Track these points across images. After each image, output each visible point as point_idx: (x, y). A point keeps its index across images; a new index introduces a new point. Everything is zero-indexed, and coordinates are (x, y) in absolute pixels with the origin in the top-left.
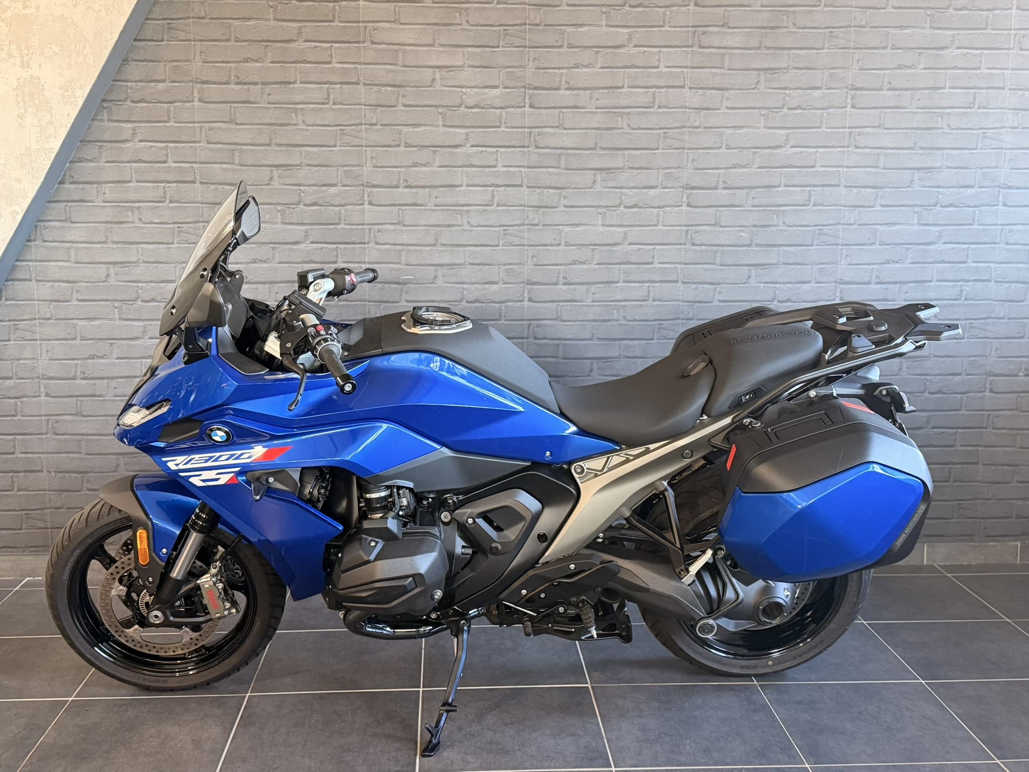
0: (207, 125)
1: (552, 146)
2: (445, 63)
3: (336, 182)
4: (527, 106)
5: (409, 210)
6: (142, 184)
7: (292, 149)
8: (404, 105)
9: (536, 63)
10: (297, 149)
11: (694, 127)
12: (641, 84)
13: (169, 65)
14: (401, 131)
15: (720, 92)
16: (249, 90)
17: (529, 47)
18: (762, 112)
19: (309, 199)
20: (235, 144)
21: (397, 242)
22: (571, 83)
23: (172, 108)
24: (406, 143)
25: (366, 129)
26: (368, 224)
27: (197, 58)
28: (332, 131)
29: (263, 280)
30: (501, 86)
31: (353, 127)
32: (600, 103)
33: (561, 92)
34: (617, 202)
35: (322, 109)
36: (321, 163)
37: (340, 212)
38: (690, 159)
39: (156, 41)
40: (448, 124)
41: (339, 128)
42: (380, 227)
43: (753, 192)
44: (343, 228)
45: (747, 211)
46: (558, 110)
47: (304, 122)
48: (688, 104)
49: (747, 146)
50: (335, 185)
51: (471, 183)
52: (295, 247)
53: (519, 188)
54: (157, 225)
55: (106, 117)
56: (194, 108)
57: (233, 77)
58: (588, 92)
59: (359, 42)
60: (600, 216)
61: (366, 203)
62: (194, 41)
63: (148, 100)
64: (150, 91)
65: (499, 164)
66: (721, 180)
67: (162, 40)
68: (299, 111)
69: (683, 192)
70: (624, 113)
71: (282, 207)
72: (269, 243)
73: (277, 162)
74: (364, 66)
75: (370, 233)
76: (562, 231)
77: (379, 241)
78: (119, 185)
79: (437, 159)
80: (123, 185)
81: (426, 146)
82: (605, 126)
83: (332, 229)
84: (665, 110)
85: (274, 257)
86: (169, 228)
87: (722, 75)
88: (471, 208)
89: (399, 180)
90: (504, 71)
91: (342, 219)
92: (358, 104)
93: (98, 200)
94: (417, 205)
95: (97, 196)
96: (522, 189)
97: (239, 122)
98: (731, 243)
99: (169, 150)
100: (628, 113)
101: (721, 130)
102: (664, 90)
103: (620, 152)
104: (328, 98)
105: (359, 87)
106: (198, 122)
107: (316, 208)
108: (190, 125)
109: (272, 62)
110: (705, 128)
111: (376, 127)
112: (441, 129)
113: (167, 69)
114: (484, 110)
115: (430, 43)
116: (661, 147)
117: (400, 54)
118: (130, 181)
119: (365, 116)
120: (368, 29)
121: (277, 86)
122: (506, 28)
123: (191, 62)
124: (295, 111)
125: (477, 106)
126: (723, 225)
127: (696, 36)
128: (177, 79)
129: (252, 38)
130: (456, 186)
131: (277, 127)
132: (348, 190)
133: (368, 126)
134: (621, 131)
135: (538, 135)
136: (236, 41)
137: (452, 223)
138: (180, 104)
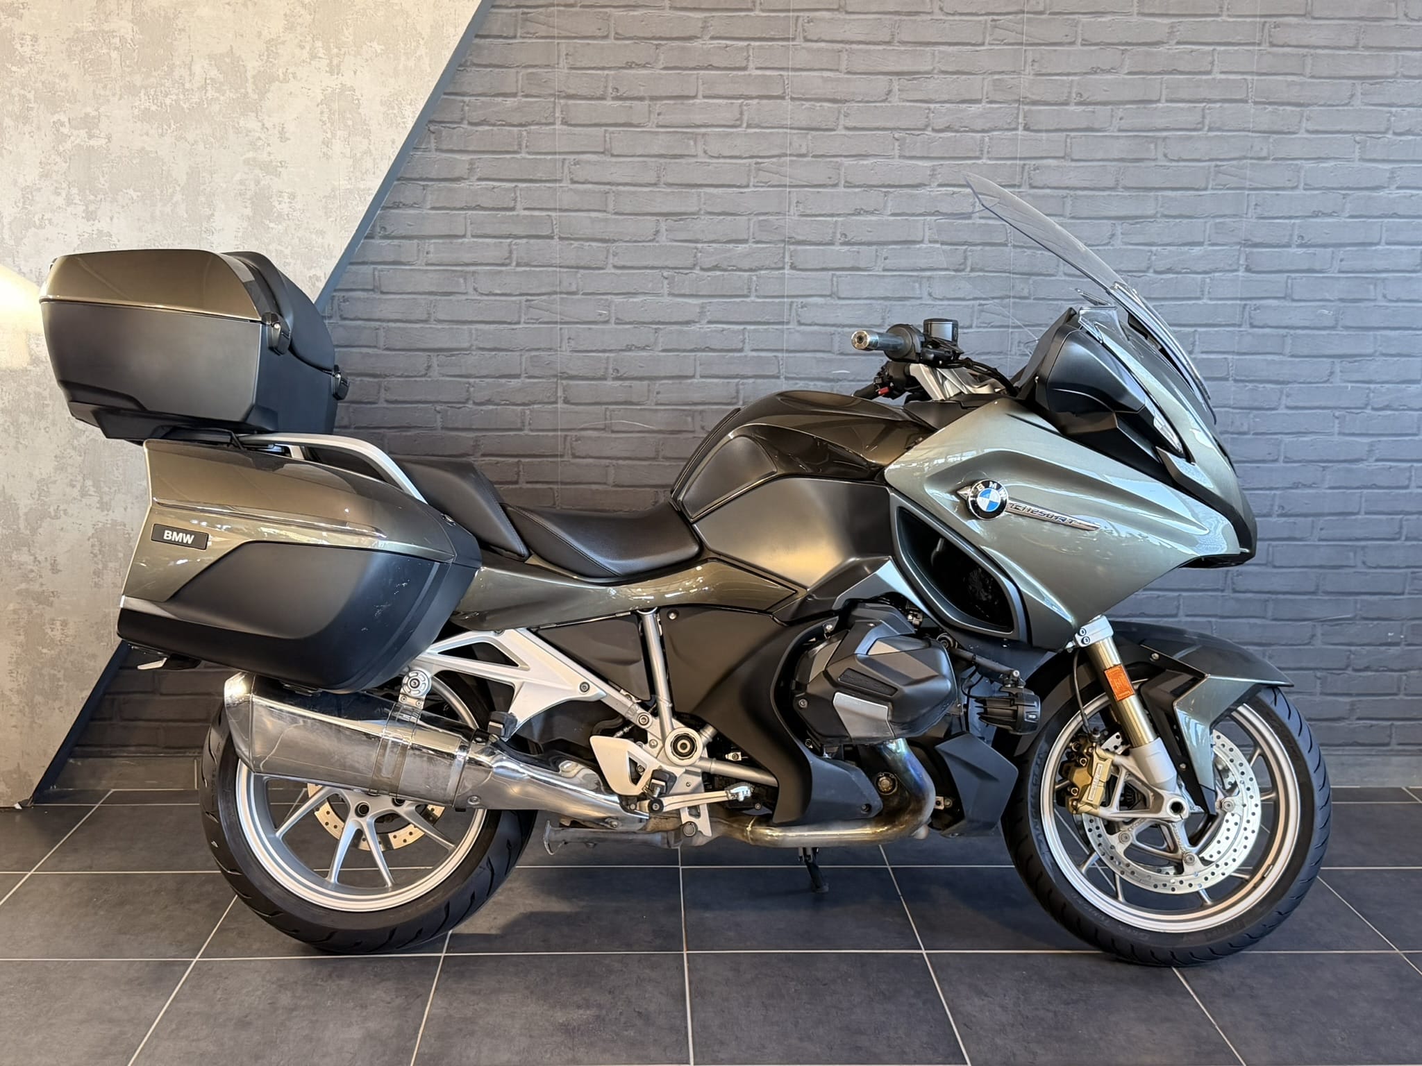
0: (573, 157)
1: (1053, 185)
2: (905, 69)
3: (746, 237)
4: (1021, 128)
5: (846, 276)
6: (480, 240)
7: (687, 190)
8: (847, 128)
9: (1036, 66)
10: (694, 190)
11: (1259, 159)
12: (1185, 96)
13: (524, 71)
14: (841, 164)
15: (1299, 109)
17: (1027, 45)
18: (1358, 138)
19: (708, 262)
20: (609, 184)
21: (828, 322)
22: (1085, 96)
23: (525, 133)
24: (846, 182)
25: (791, 161)
26: (788, 297)
27: (562, 63)
28: (744, 164)
29: (640, 374)
30: (985, 100)
31: (774, 160)
32: (1124, 124)
33: (1072, 108)
34: (1144, 266)
35: (732, 133)
36: (727, 210)
37: (750, 279)
38: (1253, 204)
39: (506, 38)
40: (907, 154)
41: (755, 160)
42: (804, 300)
43: (1341, 253)
44: (753, 302)
45: (1332, 278)
46: (1065, 134)
47: (705, 152)
48: (1251, 126)
49: (1335, 186)
50: (745, 241)
51: (936, 238)
52: (685, 328)
53: (1001, 248)
54: (498, 298)
55: (433, 145)
56: (554, 134)
57: (611, 91)
58: (1109, 107)
59: (787, 39)
61: (787, 267)
62: (559, 38)
63: (493, 121)
64: (495, 109)
65: (976, 214)
66: (1296, 232)
67: (515, 37)
68: (700, 137)
69: (1240, 250)
70: (1158, 138)
71: (671, 273)
72: (651, 323)
73: (665, 209)
74: (793, 73)
75: (790, 309)
77: (802, 321)
78: (448, 241)
79: (890, 204)
80: (455, 241)
81: (874, 186)
82: (1131, 157)
83: (738, 303)
84: (1219, 133)
85: (656, 343)
86: (514, 302)
87: (1302, 84)
88: (935, 273)
89: (834, 233)
90: (990, 78)
91: (753, 289)
92: (782, 127)
93: (419, 262)
94: (859, 269)
95: (418, 256)
96: (1006, 249)
97: (615, 153)
98: (1307, 324)
99: (518, 194)
100: (1165, 138)
101: (1298, 162)
102: (1218, 105)
103: (1152, 194)
104: (740, 119)
105: (784, 103)
106: (560, 153)
107: (718, 273)
108: (549, 157)
109: (665, 68)
110: (1274, 159)
111: (805, 159)
112: (897, 162)
113: (520, 78)
114: (958, 134)
115: (887, 40)
116: (1210, 186)
117: (844, 56)
118: (464, 236)
119: (790, 144)
120: (800, 21)
121: (672, 102)
122: (996, 17)
123: (554, 67)
124: (695, 137)
125: (948, 129)
126: (1296, 298)
127: (1266, 31)
128: (534, 92)
129: (638, 35)
130: (914, 242)
131: (668, 160)
132: (763, 248)
133: (795, 158)
134: (1153, 164)
135: (1035, 170)
136: (616, 39)
137: (906, 295)
138: (536, 127)
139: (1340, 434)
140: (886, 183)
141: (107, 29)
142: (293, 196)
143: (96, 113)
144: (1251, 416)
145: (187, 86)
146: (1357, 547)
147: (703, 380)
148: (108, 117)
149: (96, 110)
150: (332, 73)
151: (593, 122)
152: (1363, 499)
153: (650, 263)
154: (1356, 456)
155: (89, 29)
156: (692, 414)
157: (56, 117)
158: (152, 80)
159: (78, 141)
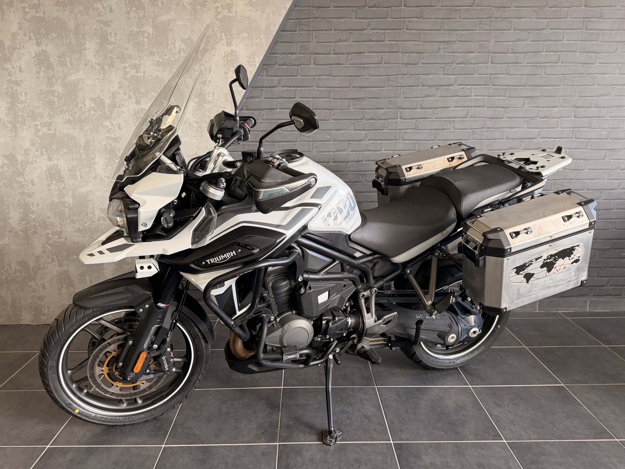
0: (318, 77)
1: (502, 84)
2: (445, 40)
3: (383, 107)
4: (490, 62)
5: (421, 121)
6: (283, 110)
7: (361, 89)
8: (423, 63)
9: (496, 39)
10: (363, 89)
11: (580, 74)
12: (553, 50)
13: (299, 44)
14: (420, 78)
15: (596, 54)
16: (340, 57)
17: (492, 30)
18: (618, 65)
19: (368, 117)
20: (331, 87)
21: (414, 139)
22: (514, 50)
23: (299, 68)
24: (422, 84)
26: (399, 129)
27: (314, 41)
28: (383, 78)
29: (343, 160)
30: (476, 52)
31: (394, 76)
32: (529, 61)
33: (509, 55)
34: (536, 115)
35: (379, 66)
36: (376, 97)
37: (384, 123)
38: (578, 91)
39: (292, 31)
40: (446, 73)
41: (387, 77)
42: (405, 131)
43: (610, 110)
44: (386, 132)
45: (607, 120)
46: (506, 65)
47: (368, 74)
48: (578, 61)
49: (609, 84)
50: (383, 108)
51: (456, 105)
52: (360, 142)
53: (482, 108)
55: (265, 74)
56: (311, 68)
57: (332, 51)
58: (524, 54)
59: (400, 29)
60: (526, 123)
61: (399, 118)
62: (313, 31)
63: (287, 64)
64: (288, 59)
65: (472, 95)
66: (594, 103)
67: (296, 31)
68: (366, 68)
69: (572, 109)
70: (542, 66)
71: (354, 121)
72: (347, 141)
73: (353, 97)
74: (402, 42)
75: (400, 134)
76: (504, 131)
77: (404, 139)
78: (271, 111)
79: (439, 92)
80: (273, 111)
81: (433, 86)
82: (531, 73)
83: (380, 132)
84: (565, 64)
85: (348, 148)
86: (295, 134)
87: (597, 45)
88: (455, 119)
89: (417, 104)
90: (478, 43)
91: (386, 127)
92: (398, 64)
94: (426, 118)
95: (259, 117)
96: (484, 108)
97: (333, 75)
98: (597, 137)
99: (297, 91)
100: (545, 66)
101: (595, 75)
102: (565, 53)
103: (539, 88)
104: (382, 61)
105: (399, 54)
106: (313, 76)
107: (372, 121)
108: (308, 77)
109: (353, 42)
110: (586, 74)
111: (406, 76)
112: (442, 76)
113: (298, 47)
114: (466, 65)
115: (439, 29)
116: (561, 85)
117: (422, 35)
118: (276, 109)
119: (401, 70)
120: (405, 21)
121: (355, 55)
122: (480, 20)
123: (310, 42)
124: (364, 68)
125: (461, 63)
126: (593, 127)
127: (585, 24)
128: (303, 52)
129: (343, 29)
130: (448, 107)
131: (354, 78)
132: (389, 111)
133: (402, 76)
134: (540, 76)
135: (495, 79)
136: (334, 31)
137: (445, 128)
138: (304, 66)
139: (608, 179)
140: (438, 85)
141: (143, 30)
142: (213, 94)
143: (139, 63)
144: (575, 173)
145: (173, 52)
146: (613, 222)
147: (366, 162)
148: (144, 65)
149: (140, 62)
150: (228, 46)
151: (325, 63)
152: (616, 204)
153: (347, 118)
154: (613, 188)
155: (136, 30)
156: (362, 175)
157: (124, 65)
158: (160, 50)
159: (132, 74)
